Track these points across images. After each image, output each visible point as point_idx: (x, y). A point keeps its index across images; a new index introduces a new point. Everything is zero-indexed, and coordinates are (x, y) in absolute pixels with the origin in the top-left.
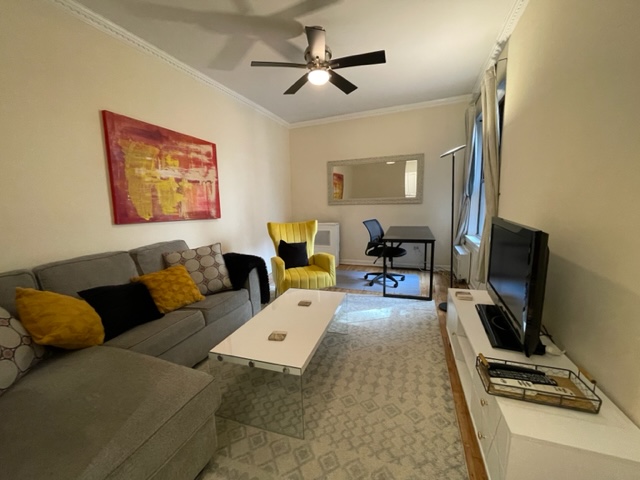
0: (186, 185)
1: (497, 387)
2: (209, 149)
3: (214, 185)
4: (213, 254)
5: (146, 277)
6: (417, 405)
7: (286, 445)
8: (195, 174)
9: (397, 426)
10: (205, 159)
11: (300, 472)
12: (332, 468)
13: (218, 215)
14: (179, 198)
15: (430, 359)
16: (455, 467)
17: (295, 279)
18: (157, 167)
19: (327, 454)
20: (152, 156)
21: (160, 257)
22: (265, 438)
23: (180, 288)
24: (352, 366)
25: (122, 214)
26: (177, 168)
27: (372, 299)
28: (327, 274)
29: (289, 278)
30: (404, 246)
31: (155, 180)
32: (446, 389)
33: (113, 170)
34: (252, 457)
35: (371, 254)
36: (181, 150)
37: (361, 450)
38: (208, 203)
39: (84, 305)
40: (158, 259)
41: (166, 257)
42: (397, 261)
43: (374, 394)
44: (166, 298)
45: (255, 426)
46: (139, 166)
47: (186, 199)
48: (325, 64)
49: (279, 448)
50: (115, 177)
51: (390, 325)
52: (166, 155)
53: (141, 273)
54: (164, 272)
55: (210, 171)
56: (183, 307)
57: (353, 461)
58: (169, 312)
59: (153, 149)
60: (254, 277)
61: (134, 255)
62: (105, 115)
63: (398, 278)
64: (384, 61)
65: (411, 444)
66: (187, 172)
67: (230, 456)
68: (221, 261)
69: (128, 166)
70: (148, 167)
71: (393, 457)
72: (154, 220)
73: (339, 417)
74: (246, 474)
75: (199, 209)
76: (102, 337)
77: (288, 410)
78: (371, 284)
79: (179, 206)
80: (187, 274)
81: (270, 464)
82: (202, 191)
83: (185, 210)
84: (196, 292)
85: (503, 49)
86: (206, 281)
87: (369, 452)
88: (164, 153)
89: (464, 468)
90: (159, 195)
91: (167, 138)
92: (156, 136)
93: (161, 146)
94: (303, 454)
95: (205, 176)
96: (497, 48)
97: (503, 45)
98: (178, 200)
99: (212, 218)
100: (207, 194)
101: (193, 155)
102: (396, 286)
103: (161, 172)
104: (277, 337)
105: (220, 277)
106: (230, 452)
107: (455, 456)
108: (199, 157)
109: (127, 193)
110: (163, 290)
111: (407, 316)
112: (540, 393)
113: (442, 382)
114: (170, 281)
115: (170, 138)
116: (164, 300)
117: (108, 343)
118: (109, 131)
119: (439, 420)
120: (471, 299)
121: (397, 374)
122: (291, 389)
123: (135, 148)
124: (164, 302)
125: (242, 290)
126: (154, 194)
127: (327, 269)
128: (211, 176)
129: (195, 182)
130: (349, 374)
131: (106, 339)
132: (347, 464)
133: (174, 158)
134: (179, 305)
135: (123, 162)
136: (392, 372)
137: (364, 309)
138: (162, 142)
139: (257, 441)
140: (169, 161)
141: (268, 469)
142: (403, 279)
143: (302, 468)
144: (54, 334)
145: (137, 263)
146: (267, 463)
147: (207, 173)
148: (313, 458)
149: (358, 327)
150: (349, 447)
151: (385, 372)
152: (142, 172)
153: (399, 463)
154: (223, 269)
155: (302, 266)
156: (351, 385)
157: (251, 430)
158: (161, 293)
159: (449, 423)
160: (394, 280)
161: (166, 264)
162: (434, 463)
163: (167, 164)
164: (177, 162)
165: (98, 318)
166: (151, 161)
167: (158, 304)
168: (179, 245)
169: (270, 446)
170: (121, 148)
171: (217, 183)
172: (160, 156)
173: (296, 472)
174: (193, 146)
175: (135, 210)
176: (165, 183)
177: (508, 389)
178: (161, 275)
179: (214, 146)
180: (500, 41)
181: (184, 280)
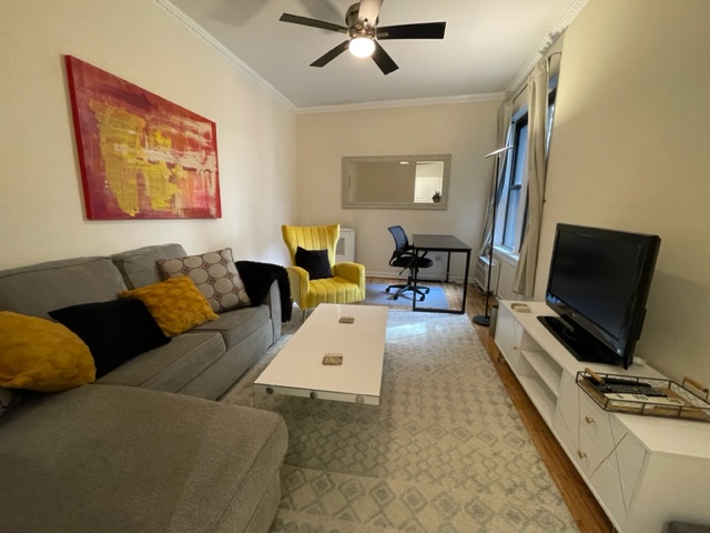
0: (182, 174)
1: (615, 404)
2: (208, 128)
3: (213, 175)
4: (224, 262)
5: (141, 291)
6: (486, 426)
7: (358, 486)
8: (191, 159)
9: (474, 451)
10: (203, 141)
11: (385, 515)
12: (418, 506)
13: (219, 215)
14: (172, 189)
15: (482, 376)
16: (546, 489)
17: (321, 292)
18: (143, 145)
19: (409, 491)
20: (136, 129)
21: (154, 264)
22: (331, 481)
23: (189, 306)
24: (404, 389)
25: (97, 206)
26: (169, 149)
27: (401, 314)
28: (356, 286)
29: (314, 291)
30: (430, 256)
31: (140, 162)
32: (510, 406)
33: (84, 143)
34: (321, 505)
35: (395, 264)
36: (173, 126)
37: (444, 481)
38: (207, 198)
39: (61, 330)
40: (152, 266)
41: (163, 265)
42: (423, 273)
43: (437, 418)
44: (171, 317)
45: (314, 468)
46: (120, 142)
47: (180, 191)
48: (371, 32)
49: (351, 490)
50: (86, 152)
51: (430, 341)
52: (155, 131)
53: (130, 286)
54: (163, 284)
55: (209, 157)
56: (194, 329)
57: (439, 496)
58: (176, 335)
59: (137, 121)
60: (275, 291)
61: (119, 261)
62: (70, 64)
63: (423, 291)
64: (441, 36)
65: (494, 469)
66: (181, 155)
67: (294, 508)
68: (234, 271)
69: (103, 139)
70: (132, 145)
71: (481, 485)
72: (141, 216)
73: (409, 447)
74: (321, 527)
75: (197, 205)
76: (93, 373)
77: (347, 445)
78: (396, 298)
79: (172, 200)
80: (195, 288)
81: (347, 510)
82: (200, 183)
83: (179, 205)
84: (208, 309)
85: (554, 42)
86: (218, 296)
87: (454, 484)
88: (152, 127)
89: (554, 489)
90: (147, 183)
91: (155, 107)
92: (140, 101)
93: (148, 117)
94: (382, 493)
95: (203, 163)
96: (549, 40)
97: (556, 37)
98: (171, 193)
99: (211, 217)
100: (206, 187)
101: (188, 134)
102: (422, 299)
103: (148, 153)
104: (332, 361)
105: (235, 290)
106: (292, 502)
107: (542, 476)
108: (196, 137)
109: (104, 178)
110: (166, 307)
111: (445, 331)
112: (657, 406)
113: (502, 399)
114: (175, 296)
115: (160, 107)
116: (169, 320)
117: (103, 379)
118: (76, 86)
119: (513, 440)
120: (529, 311)
121: (455, 395)
122: (344, 419)
123: (112, 115)
124: (168, 323)
125: (262, 306)
126: (141, 181)
127: (356, 281)
128: (210, 165)
129: (192, 170)
130: (403, 398)
131: (100, 374)
132: (435, 500)
133: (165, 135)
134: (189, 326)
135: (97, 133)
136: (449, 392)
137: (397, 325)
138: (148, 111)
139: (322, 485)
140: (160, 139)
141: (346, 517)
142: (427, 292)
143: (386, 510)
144: (31, 372)
145: (124, 273)
146: (342, 510)
147: (206, 159)
148: (394, 498)
149: (396, 345)
150: (431, 480)
151: (441, 394)
152: (123, 150)
153: (489, 492)
154: (237, 281)
155: (325, 278)
156: (409, 409)
157: (309, 473)
158: (164, 311)
159: (524, 442)
160: (420, 293)
161: (162, 274)
162: (523, 485)
163: (156, 144)
164: (169, 142)
165: (87, 348)
166: (135, 136)
167: (161, 325)
168: (174, 249)
169: (340, 488)
170: (94, 113)
171: (217, 173)
172: (146, 130)
173: (381, 516)
174: (188, 123)
175: (115, 201)
176: (154, 167)
177: (627, 405)
178: (161, 288)
179: (213, 125)
180: (554, 32)
181: (193, 294)
